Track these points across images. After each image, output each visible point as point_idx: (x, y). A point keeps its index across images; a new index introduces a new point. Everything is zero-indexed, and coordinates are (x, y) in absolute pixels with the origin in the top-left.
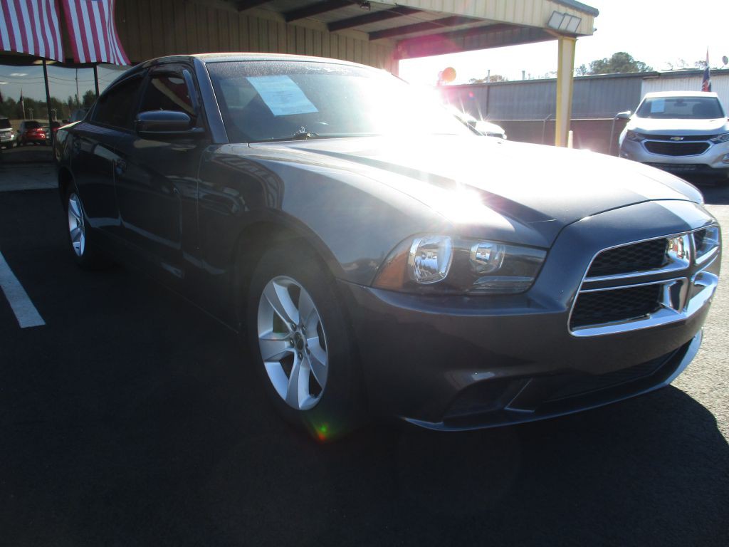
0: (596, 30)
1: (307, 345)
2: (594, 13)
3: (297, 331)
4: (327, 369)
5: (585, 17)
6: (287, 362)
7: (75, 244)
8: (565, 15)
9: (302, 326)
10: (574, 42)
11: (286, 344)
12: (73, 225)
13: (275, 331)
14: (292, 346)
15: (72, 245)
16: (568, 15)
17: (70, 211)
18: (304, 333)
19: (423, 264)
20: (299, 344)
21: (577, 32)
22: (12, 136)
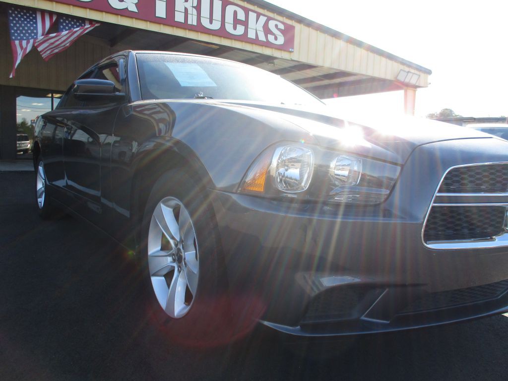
0: (430, 83)
1: (185, 259)
2: (429, 72)
3: (178, 247)
4: (198, 276)
5: (422, 75)
6: (169, 276)
7: (39, 200)
8: (408, 72)
9: (182, 241)
10: (415, 91)
11: (170, 259)
12: (40, 186)
13: (162, 249)
14: (174, 260)
15: (37, 201)
16: (410, 72)
17: (38, 174)
18: (183, 248)
19: (286, 175)
20: (179, 259)
21: (417, 84)
22: (29, 145)
